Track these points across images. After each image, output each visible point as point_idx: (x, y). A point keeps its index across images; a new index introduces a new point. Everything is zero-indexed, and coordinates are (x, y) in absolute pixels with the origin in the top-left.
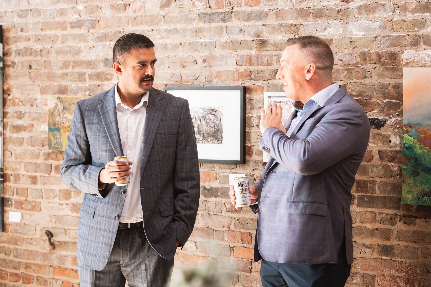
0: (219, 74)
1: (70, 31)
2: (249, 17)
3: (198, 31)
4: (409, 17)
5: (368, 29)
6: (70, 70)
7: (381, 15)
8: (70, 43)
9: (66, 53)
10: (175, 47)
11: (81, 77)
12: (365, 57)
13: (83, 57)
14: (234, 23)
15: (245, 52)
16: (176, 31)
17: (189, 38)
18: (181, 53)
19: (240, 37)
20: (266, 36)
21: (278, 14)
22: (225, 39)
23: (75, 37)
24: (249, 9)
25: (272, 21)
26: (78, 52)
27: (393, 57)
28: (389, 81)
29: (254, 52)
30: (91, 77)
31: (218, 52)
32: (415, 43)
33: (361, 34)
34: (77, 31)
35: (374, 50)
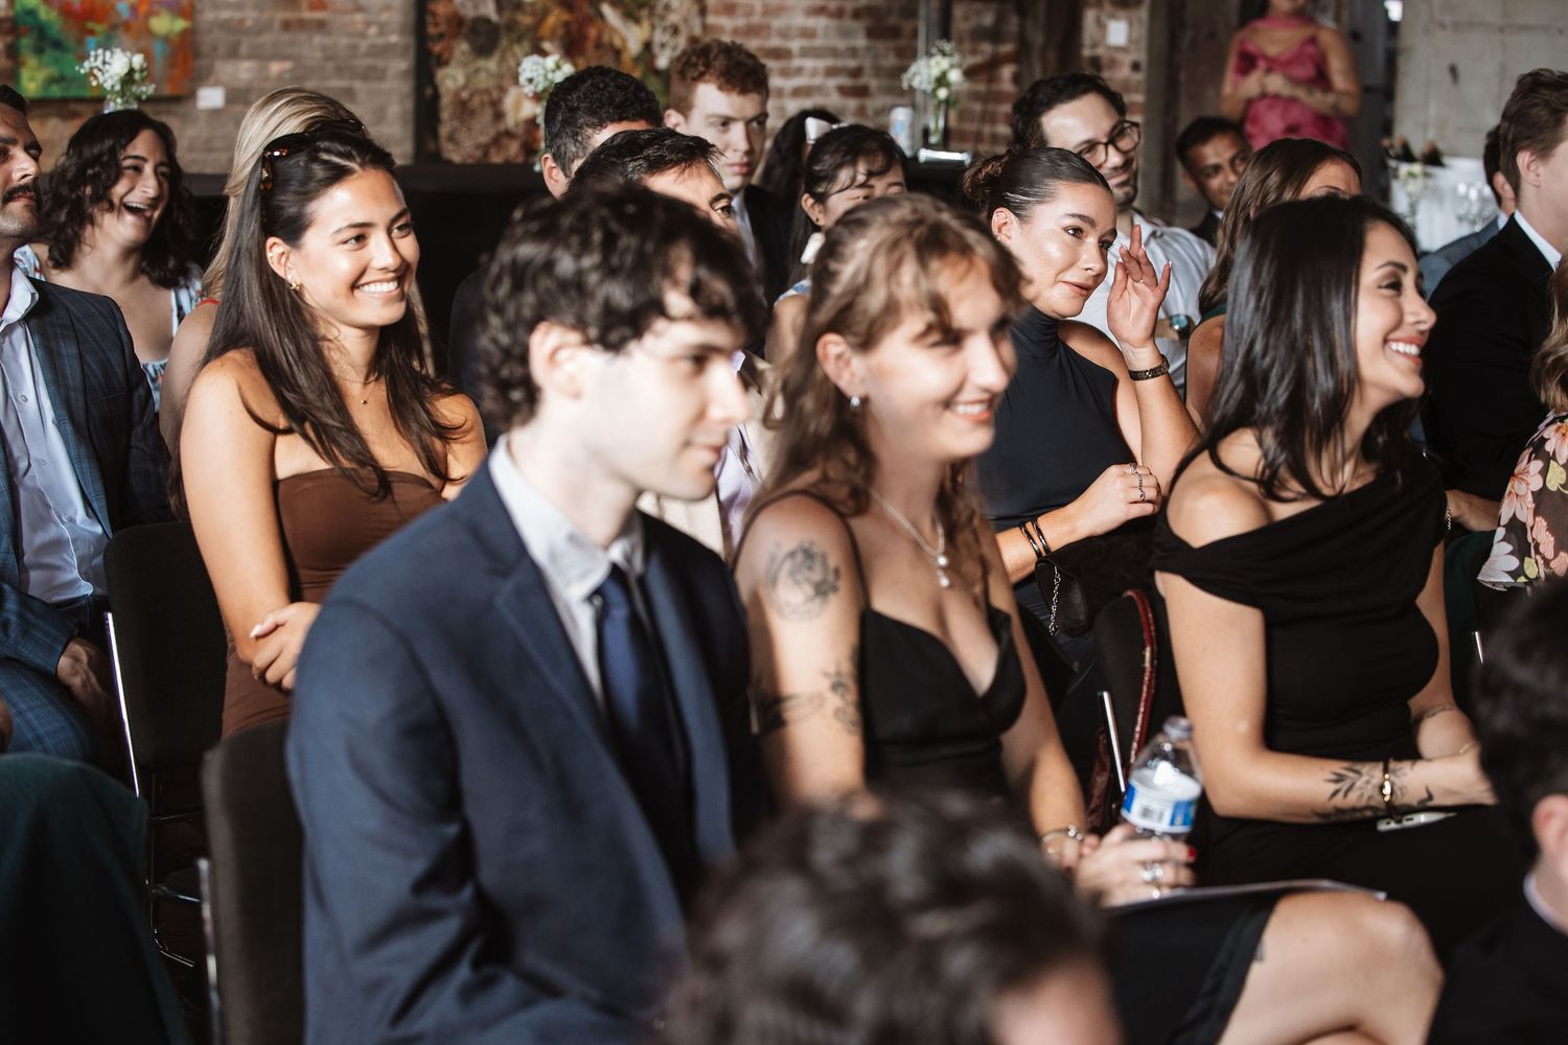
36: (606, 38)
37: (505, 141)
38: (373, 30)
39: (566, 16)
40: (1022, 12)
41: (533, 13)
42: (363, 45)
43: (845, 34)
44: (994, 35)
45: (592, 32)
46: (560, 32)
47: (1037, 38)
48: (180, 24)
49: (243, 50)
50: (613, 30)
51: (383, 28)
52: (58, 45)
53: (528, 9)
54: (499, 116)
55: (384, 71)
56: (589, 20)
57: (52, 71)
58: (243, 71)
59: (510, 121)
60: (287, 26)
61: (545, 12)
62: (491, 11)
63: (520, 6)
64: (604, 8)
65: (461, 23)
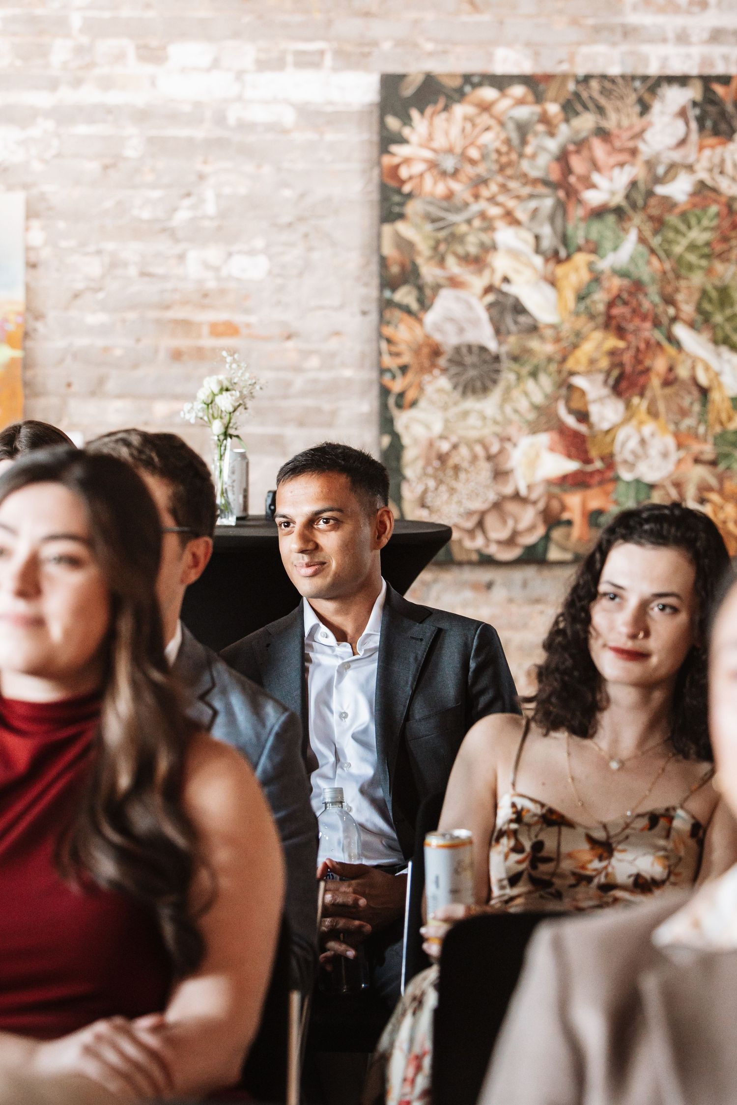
36: (683, 372)
37: (511, 507)
38: (314, 362)
39: (613, 342)
41: (557, 340)
42: (299, 382)
45: (660, 365)
46: (604, 363)
49: (111, 386)
50: (695, 360)
51: (329, 360)
53: (549, 333)
54: (500, 474)
55: (334, 413)
56: (653, 347)
59: (520, 482)
60: (177, 355)
61: (578, 338)
62: (485, 336)
63: (534, 329)
64: (681, 331)
65: (436, 352)
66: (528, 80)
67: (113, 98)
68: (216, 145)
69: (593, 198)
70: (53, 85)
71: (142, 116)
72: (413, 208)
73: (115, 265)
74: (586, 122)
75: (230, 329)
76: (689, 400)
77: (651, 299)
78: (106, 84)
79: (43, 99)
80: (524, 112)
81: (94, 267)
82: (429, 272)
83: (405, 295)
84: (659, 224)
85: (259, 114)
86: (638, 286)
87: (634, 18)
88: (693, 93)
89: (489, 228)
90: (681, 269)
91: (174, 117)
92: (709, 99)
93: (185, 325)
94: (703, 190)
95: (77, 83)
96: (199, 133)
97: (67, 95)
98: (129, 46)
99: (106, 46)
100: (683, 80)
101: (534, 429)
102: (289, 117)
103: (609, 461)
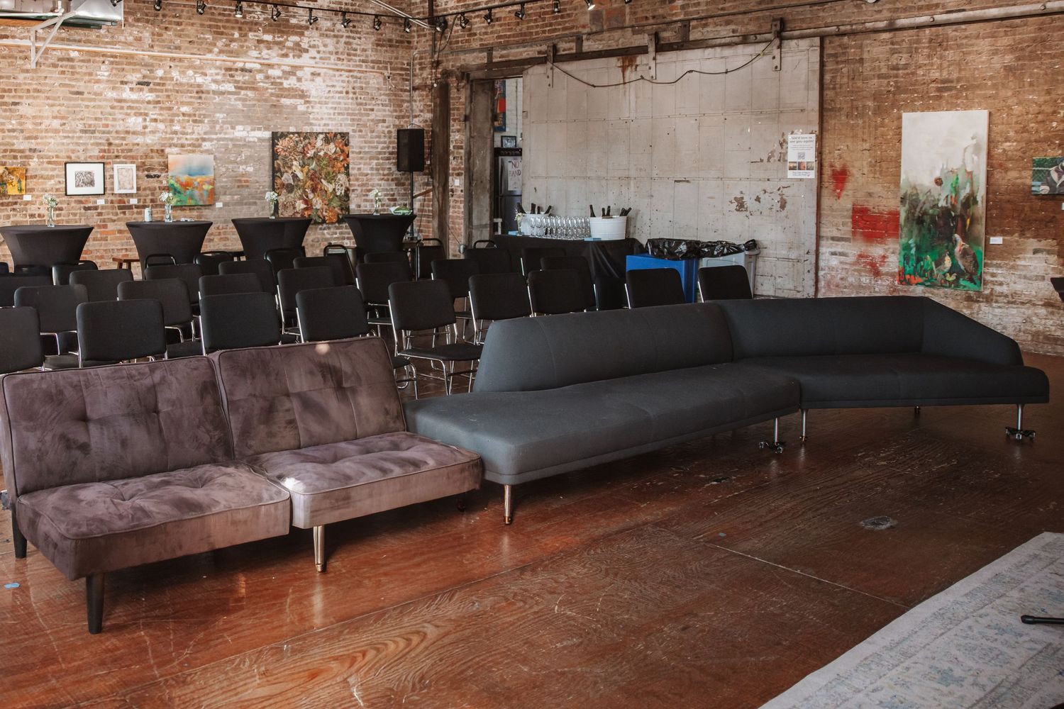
0: (90, 157)
1: (7, 133)
2: (104, 133)
3: (80, 137)
4: (168, 136)
5: (153, 140)
6: (8, 153)
7: (157, 135)
8: (7, 140)
9: (6, 145)
10: (69, 144)
11: (15, 157)
12: (152, 150)
13: (16, 147)
14: (97, 135)
15: (102, 147)
16: (69, 137)
17: (75, 140)
18: (71, 147)
19: (100, 141)
20: (111, 141)
21: (117, 132)
22: (92, 141)
23: (10, 137)
24: (104, 129)
25: (114, 135)
26: (13, 144)
27: (162, 151)
28: (162, 160)
29: (106, 148)
30: (21, 157)
31: (89, 147)
32: (170, 146)
33: (150, 142)
34: (12, 134)
35: (155, 148)
36: (323, 188)
37: (296, 215)
39: (312, 183)
40: (432, 178)
41: (303, 182)
42: (259, 191)
43: (389, 185)
44: (427, 184)
45: (319, 187)
46: (310, 187)
47: (437, 185)
48: (211, 187)
49: (227, 193)
50: (324, 186)
51: (264, 187)
52: (179, 192)
54: (294, 208)
55: (264, 197)
56: (318, 183)
57: (178, 199)
58: (228, 198)
60: (238, 187)
61: (306, 182)
62: (291, 182)
63: (299, 180)
64: (322, 180)
65: (284, 185)
66: (298, 133)
67: (227, 136)
68: (244, 146)
69: (308, 155)
70: (216, 134)
71: (231, 140)
72: (280, 157)
73: (228, 169)
74: (307, 141)
75: (247, 181)
76: (324, 193)
77: (317, 175)
78: (226, 133)
79: (214, 137)
80: (297, 139)
81: (224, 170)
82: (282, 170)
83: (278, 174)
84: (319, 160)
85: (251, 139)
86: (316, 172)
87: (312, 121)
88: (324, 136)
89: (292, 161)
90: (322, 168)
91: (237, 140)
92: (326, 137)
93: (240, 181)
94: (326, 154)
95: (220, 133)
96: (241, 143)
97: (219, 136)
98: (229, 126)
99: (225, 126)
100: (322, 133)
101: (299, 199)
102: (256, 140)
103: (311, 205)
